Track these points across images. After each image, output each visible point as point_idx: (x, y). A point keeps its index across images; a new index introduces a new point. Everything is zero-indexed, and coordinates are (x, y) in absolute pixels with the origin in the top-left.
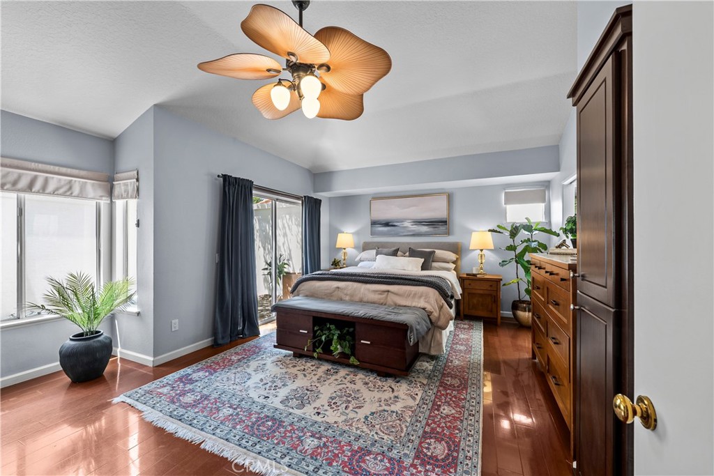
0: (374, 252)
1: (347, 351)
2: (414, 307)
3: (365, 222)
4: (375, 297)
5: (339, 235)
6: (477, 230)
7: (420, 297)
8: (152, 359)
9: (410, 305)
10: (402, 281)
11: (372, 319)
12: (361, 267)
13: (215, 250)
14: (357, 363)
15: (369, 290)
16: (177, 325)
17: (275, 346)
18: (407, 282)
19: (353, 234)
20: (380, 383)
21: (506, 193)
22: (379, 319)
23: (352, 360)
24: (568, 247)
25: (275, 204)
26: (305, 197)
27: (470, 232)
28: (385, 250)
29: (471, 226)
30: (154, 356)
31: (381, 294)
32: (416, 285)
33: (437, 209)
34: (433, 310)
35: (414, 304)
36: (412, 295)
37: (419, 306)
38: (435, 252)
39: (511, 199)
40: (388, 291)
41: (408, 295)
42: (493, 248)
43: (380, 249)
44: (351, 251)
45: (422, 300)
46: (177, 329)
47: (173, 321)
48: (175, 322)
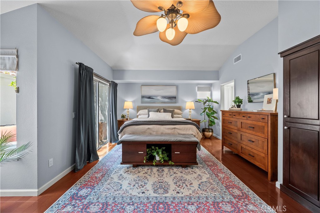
0: (147, 111)
1: (167, 159)
2: (188, 134)
3: (138, 97)
4: (170, 131)
5: (125, 102)
6: (188, 101)
7: (189, 129)
8: (37, 190)
9: (185, 133)
10: (180, 123)
11: (180, 141)
12: (141, 118)
13: (72, 110)
14: (173, 163)
15: (165, 128)
16: (52, 163)
17: (121, 164)
18: (182, 123)
19: (132, 102)
20: (187, 171)
21: (198, 87)
22: (184, 141)
23: (170, 163)
24: (235, 107)
25: (98, 84)
26: (112, 81)
27: (186, 102)
28: (153, 110)
29: (186, 100)
30: (38, 188)
31: (172, 130)
32: (186, 125)
33: (171, 92)
34: (195, 135)
35: (187, 133)
36: (185, 129)
37: (190, 133)
38: (174, 110)
39: (200, 89)
40: (175, 128)
41: (184, 129)
42: (194, 108)
43: (149, 109)
44: (131, 111)
45: (190, 131)
46: (52, 165)
47: (50, 160)
48: (51, 160)
